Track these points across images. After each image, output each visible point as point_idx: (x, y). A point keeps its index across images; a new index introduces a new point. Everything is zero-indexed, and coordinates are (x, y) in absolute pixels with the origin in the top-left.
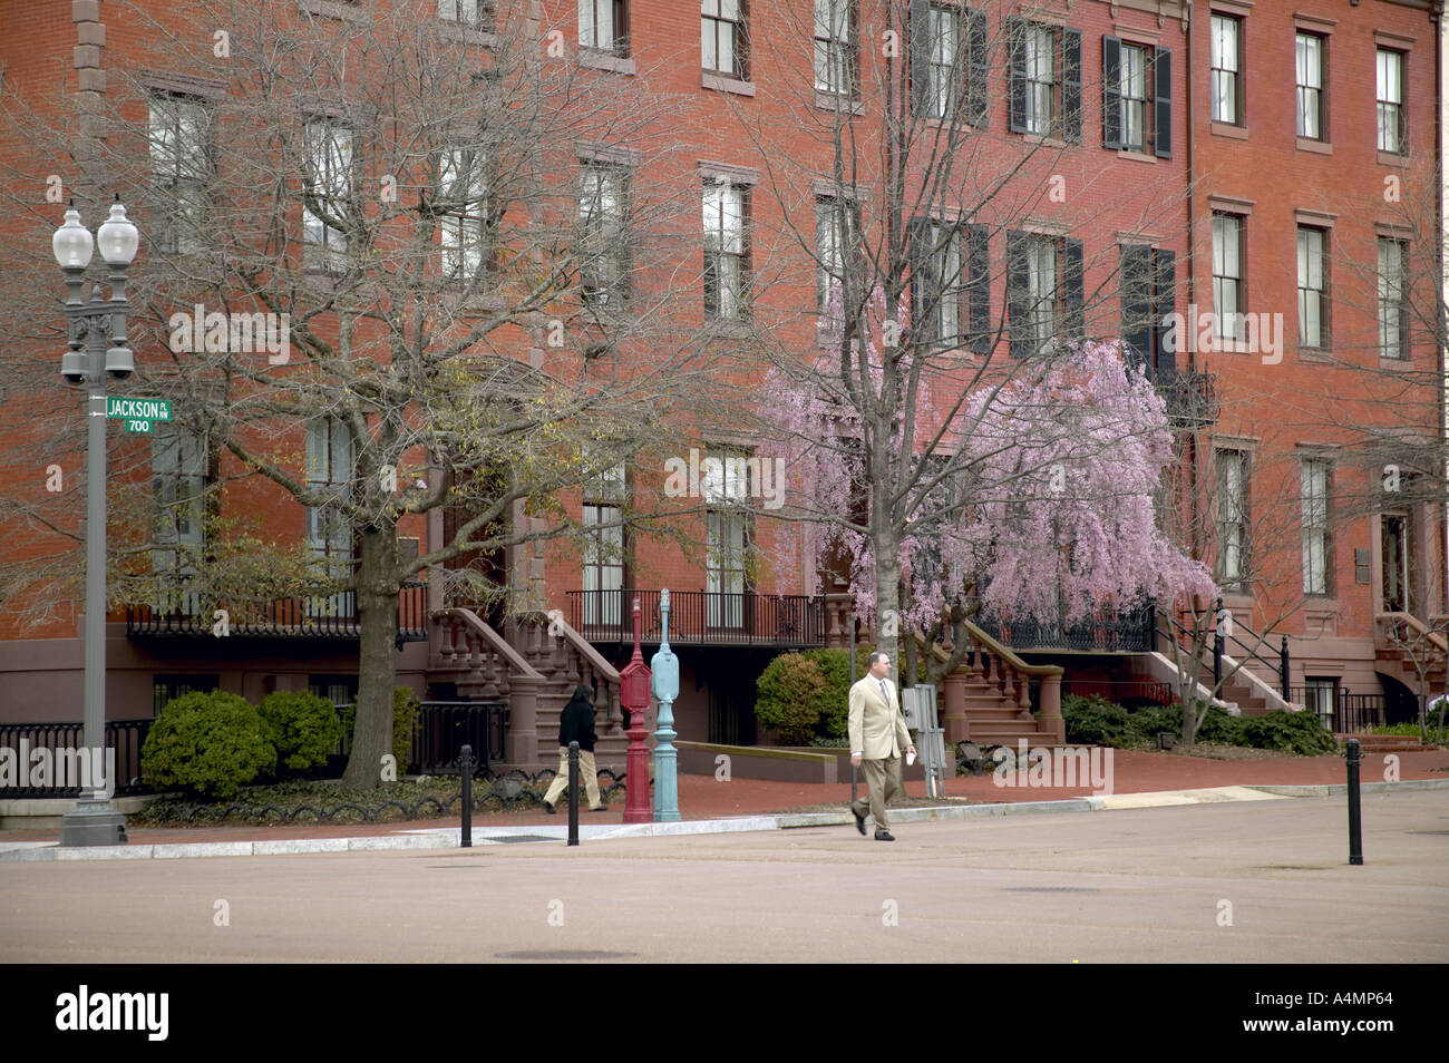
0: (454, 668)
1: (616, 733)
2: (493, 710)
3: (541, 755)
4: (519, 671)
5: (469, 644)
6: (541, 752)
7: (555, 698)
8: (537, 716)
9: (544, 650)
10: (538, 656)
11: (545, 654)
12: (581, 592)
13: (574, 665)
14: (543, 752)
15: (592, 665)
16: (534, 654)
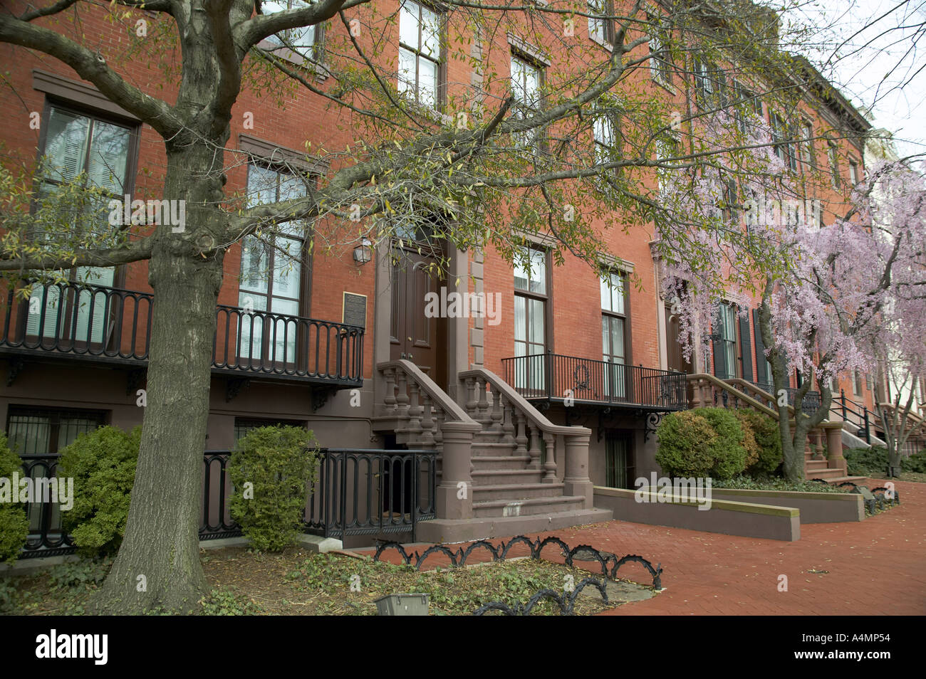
0: (395, 417)
1: (551, 481)
2: (421, 458)
3: (476, 509)
4: (454, 417)
5: (409, 394)
6: (475, 505)
7: (492, 447)
8: (472, 465)
9: (483, 403)
10: (477, 410)
11: (483, 407)
12: (513, 358)
13: (509, 416)
14: (479, 504)
15: (526, 416)
16: (474, 408)
